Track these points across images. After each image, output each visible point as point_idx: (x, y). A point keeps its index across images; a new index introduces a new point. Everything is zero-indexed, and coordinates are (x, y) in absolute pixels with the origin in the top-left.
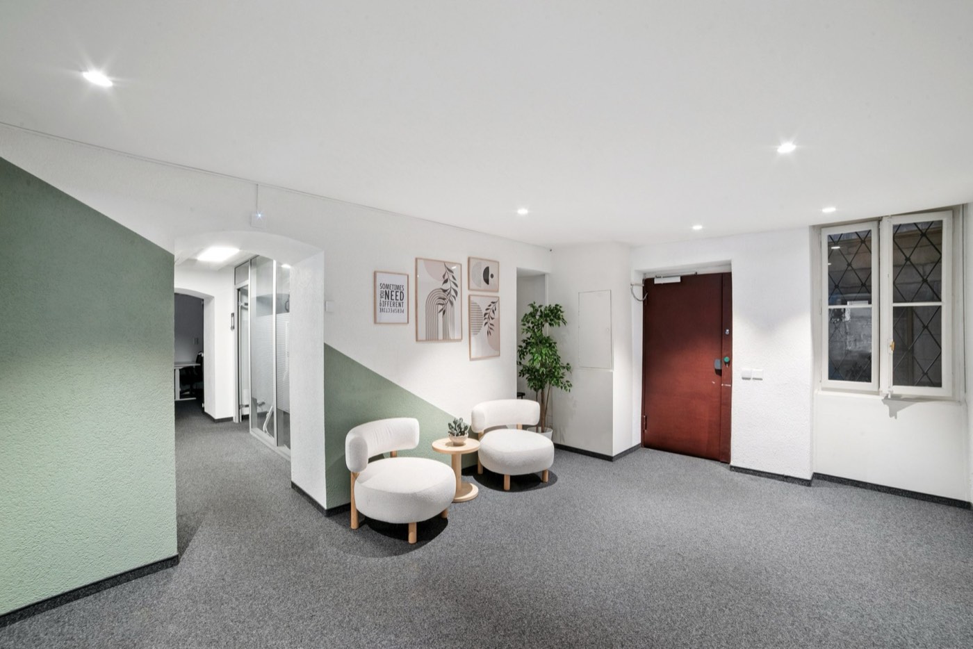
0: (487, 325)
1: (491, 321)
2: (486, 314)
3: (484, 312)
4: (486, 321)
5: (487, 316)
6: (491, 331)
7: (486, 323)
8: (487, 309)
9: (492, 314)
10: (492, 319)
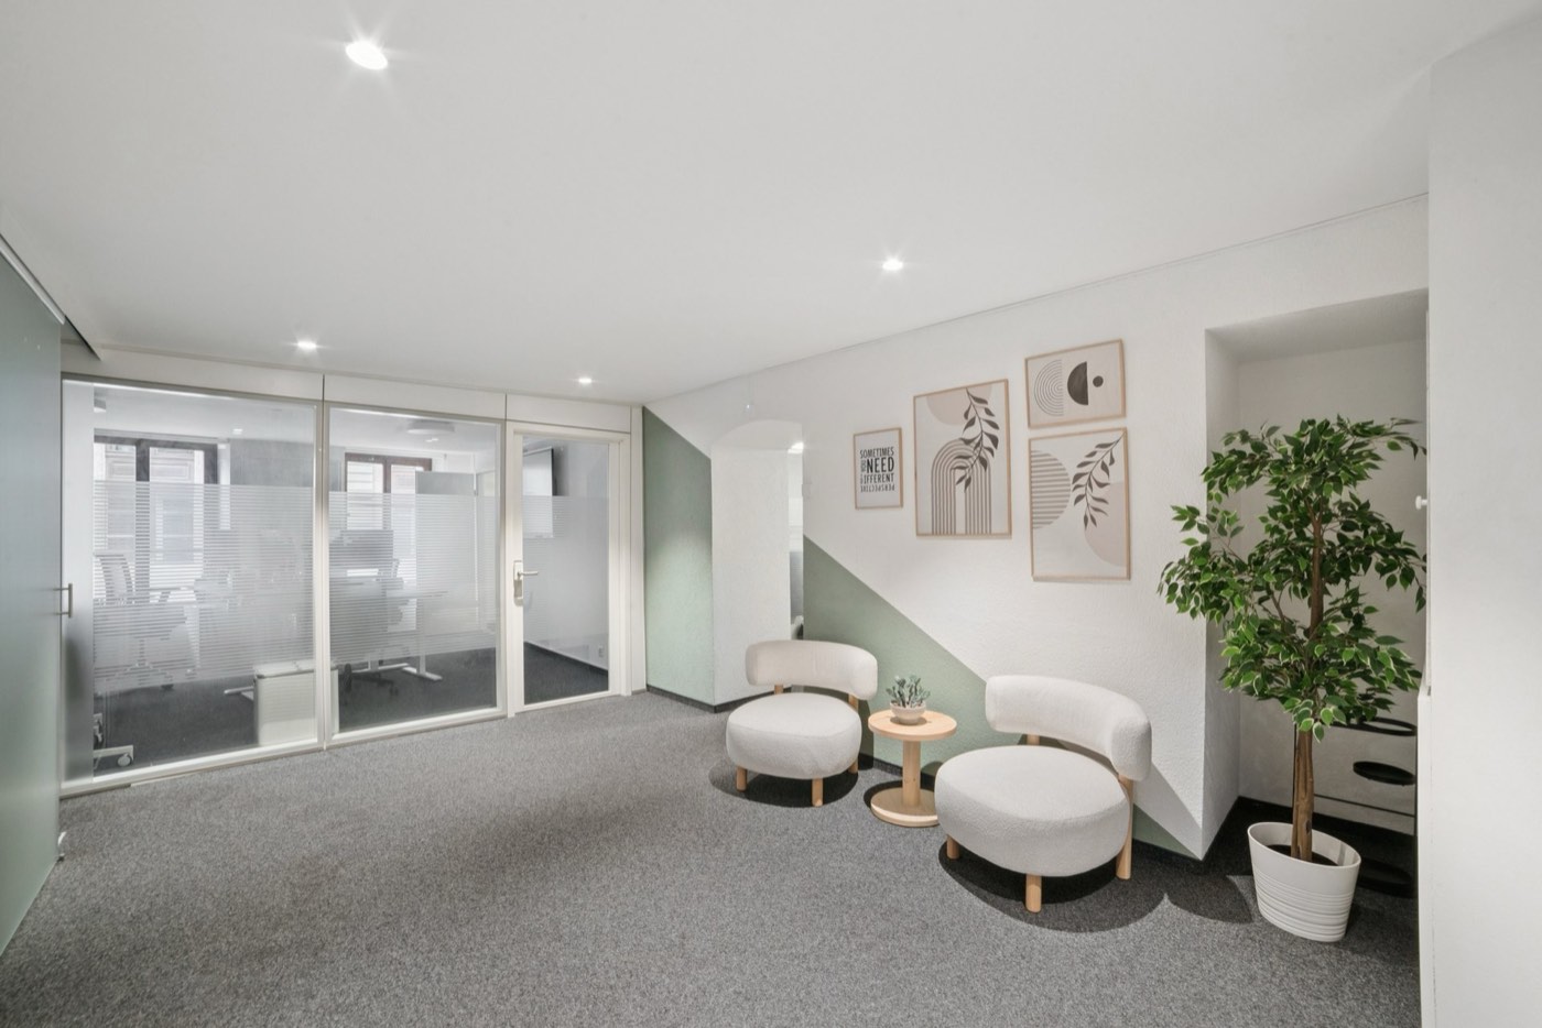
0: (1083, 501)
1: (1099, 493)
2: (1077, 477)
3: (1073, 471)
4: (1080, 491)
5: (1083, 481)
6: (1095, 514)
7: (1079, 499)
8: (1082, 465)
9: (1100, 476)
10: (1101, 485)
